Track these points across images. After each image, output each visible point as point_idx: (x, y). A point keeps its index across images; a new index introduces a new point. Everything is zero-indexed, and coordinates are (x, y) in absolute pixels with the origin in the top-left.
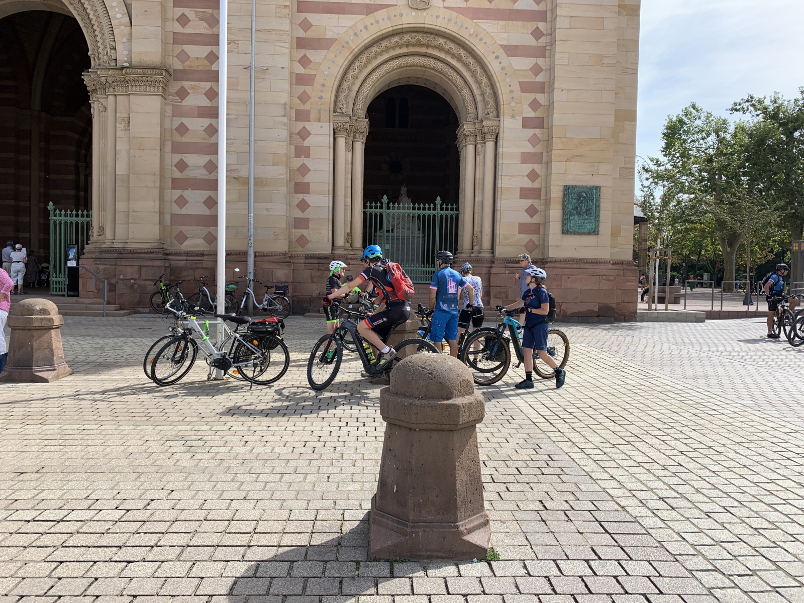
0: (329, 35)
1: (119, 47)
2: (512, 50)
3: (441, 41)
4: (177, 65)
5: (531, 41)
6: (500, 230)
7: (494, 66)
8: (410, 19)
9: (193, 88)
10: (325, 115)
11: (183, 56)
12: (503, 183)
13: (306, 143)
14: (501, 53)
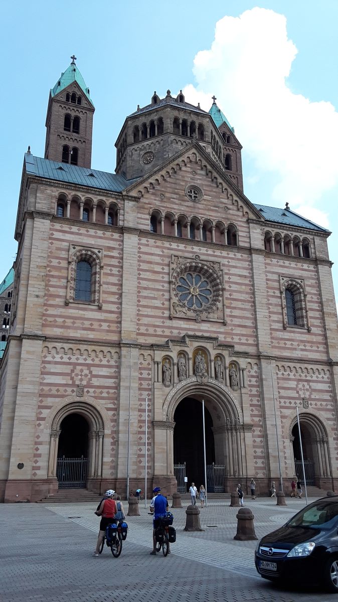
0: (286, 415)
1: (240, 418)
2: (328, 419)
3: (311, 416)
4: (252, 423)
5: (332, 417)
6: (333, 469)
7: (325, 423)
8: (304, 411)
9: (256, 429)
10: (288, 437)
11: (253, 420)
12: (332, 456)
13: (285, 445)
14: (326, 420)
